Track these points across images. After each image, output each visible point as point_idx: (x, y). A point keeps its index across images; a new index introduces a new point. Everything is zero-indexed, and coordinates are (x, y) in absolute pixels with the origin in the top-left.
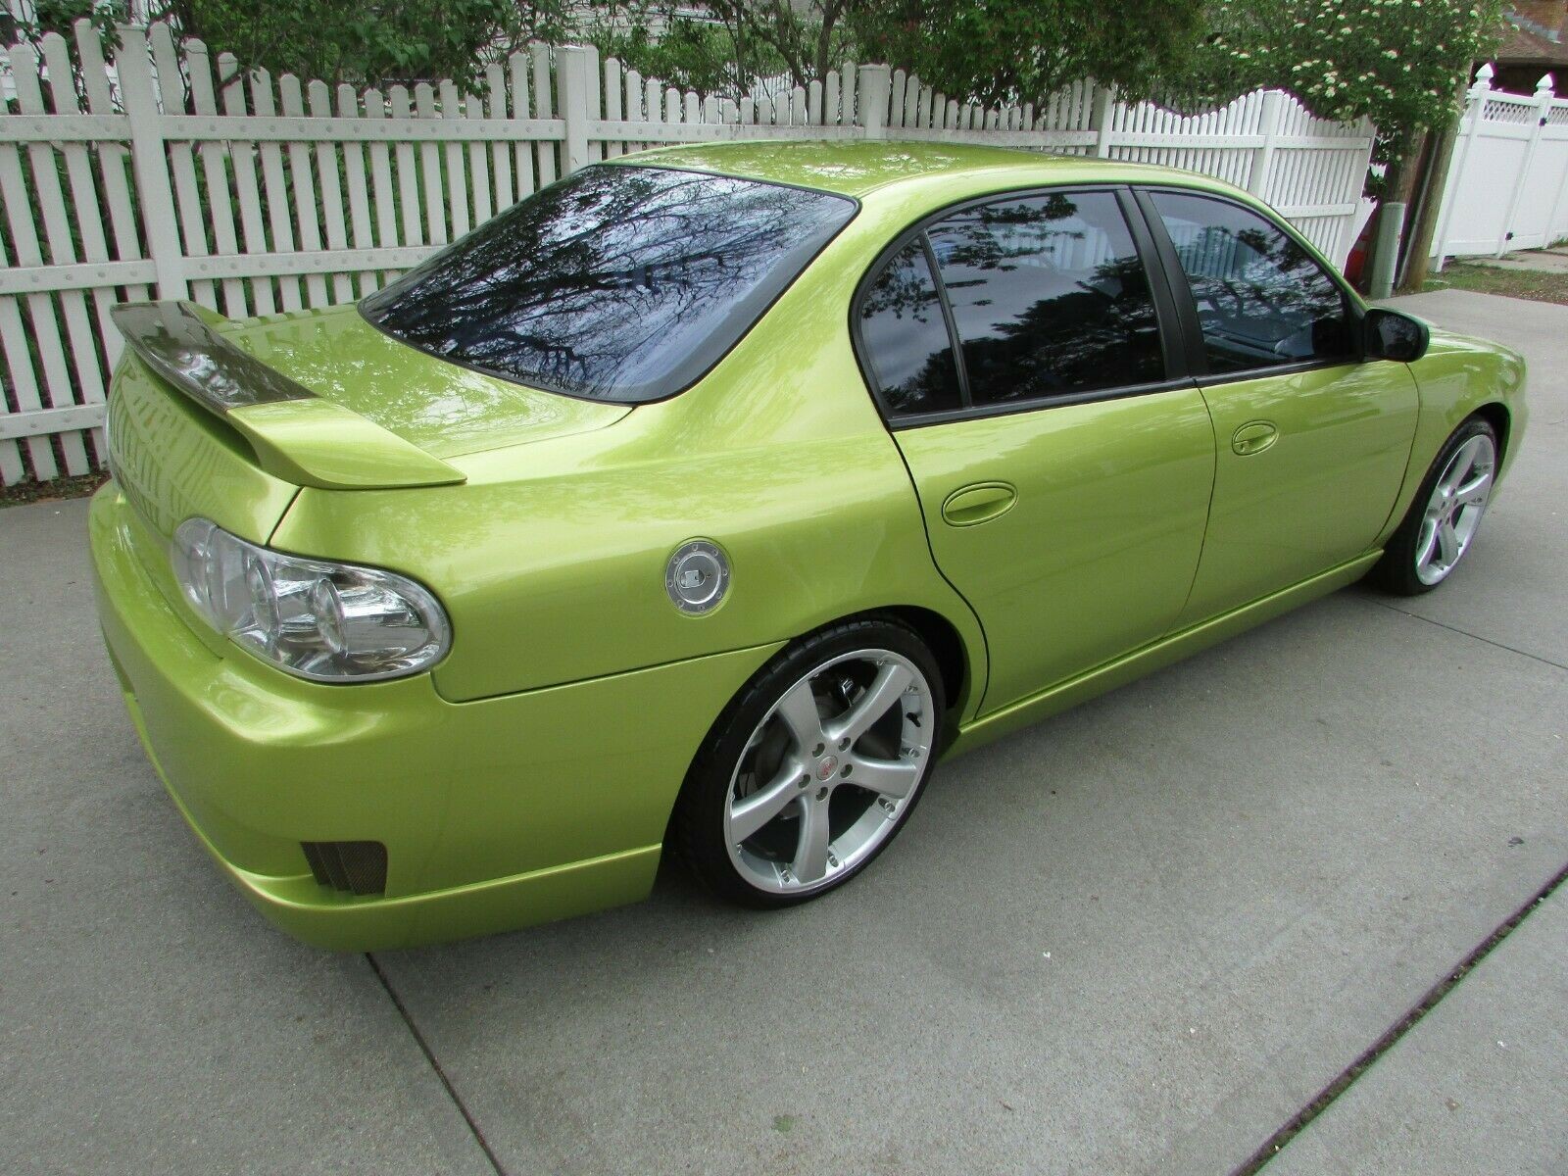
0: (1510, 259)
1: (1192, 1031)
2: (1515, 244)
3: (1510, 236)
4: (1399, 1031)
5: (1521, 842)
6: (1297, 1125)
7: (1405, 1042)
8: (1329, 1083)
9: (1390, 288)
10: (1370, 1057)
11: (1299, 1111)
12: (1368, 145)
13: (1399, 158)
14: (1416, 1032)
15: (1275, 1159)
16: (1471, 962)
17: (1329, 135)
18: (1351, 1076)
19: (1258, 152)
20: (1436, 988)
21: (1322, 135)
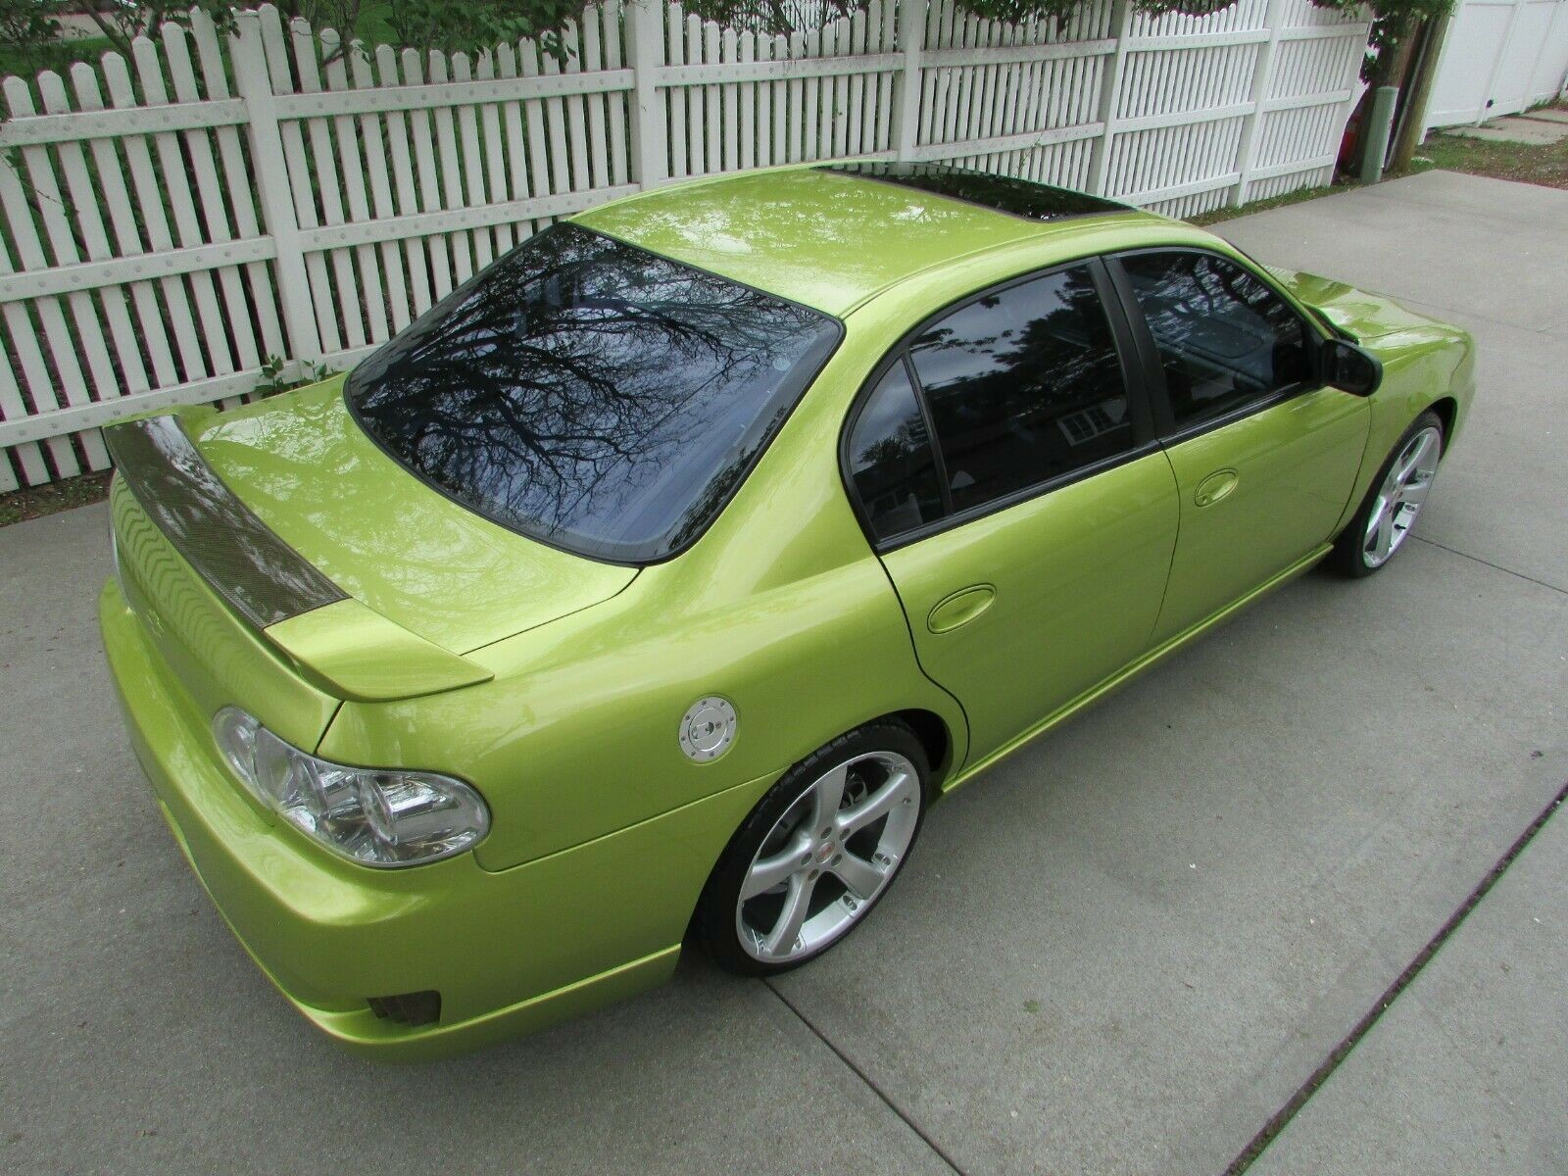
0: (1490, 127)
1: (1312, 922)
2: (1495, 111)
3: (1490, 103)
4: (1462, 914)
5: (1540, 754)
6: (1398, 988)
7: (1468, 922)
8: (1416, 956)
9: (1379, 173)
10: (1443, 936)
11: (1397, 977)
12: (1365, 30)
13: (1395, 41)
14: (1476, 913)
15: (1385, 1014)
16: (1510, 857)
17: (1330, 24)
18: (1431, 950)
19: (1264, 45)
20: (1486, 879)
21: (1323, 24)
